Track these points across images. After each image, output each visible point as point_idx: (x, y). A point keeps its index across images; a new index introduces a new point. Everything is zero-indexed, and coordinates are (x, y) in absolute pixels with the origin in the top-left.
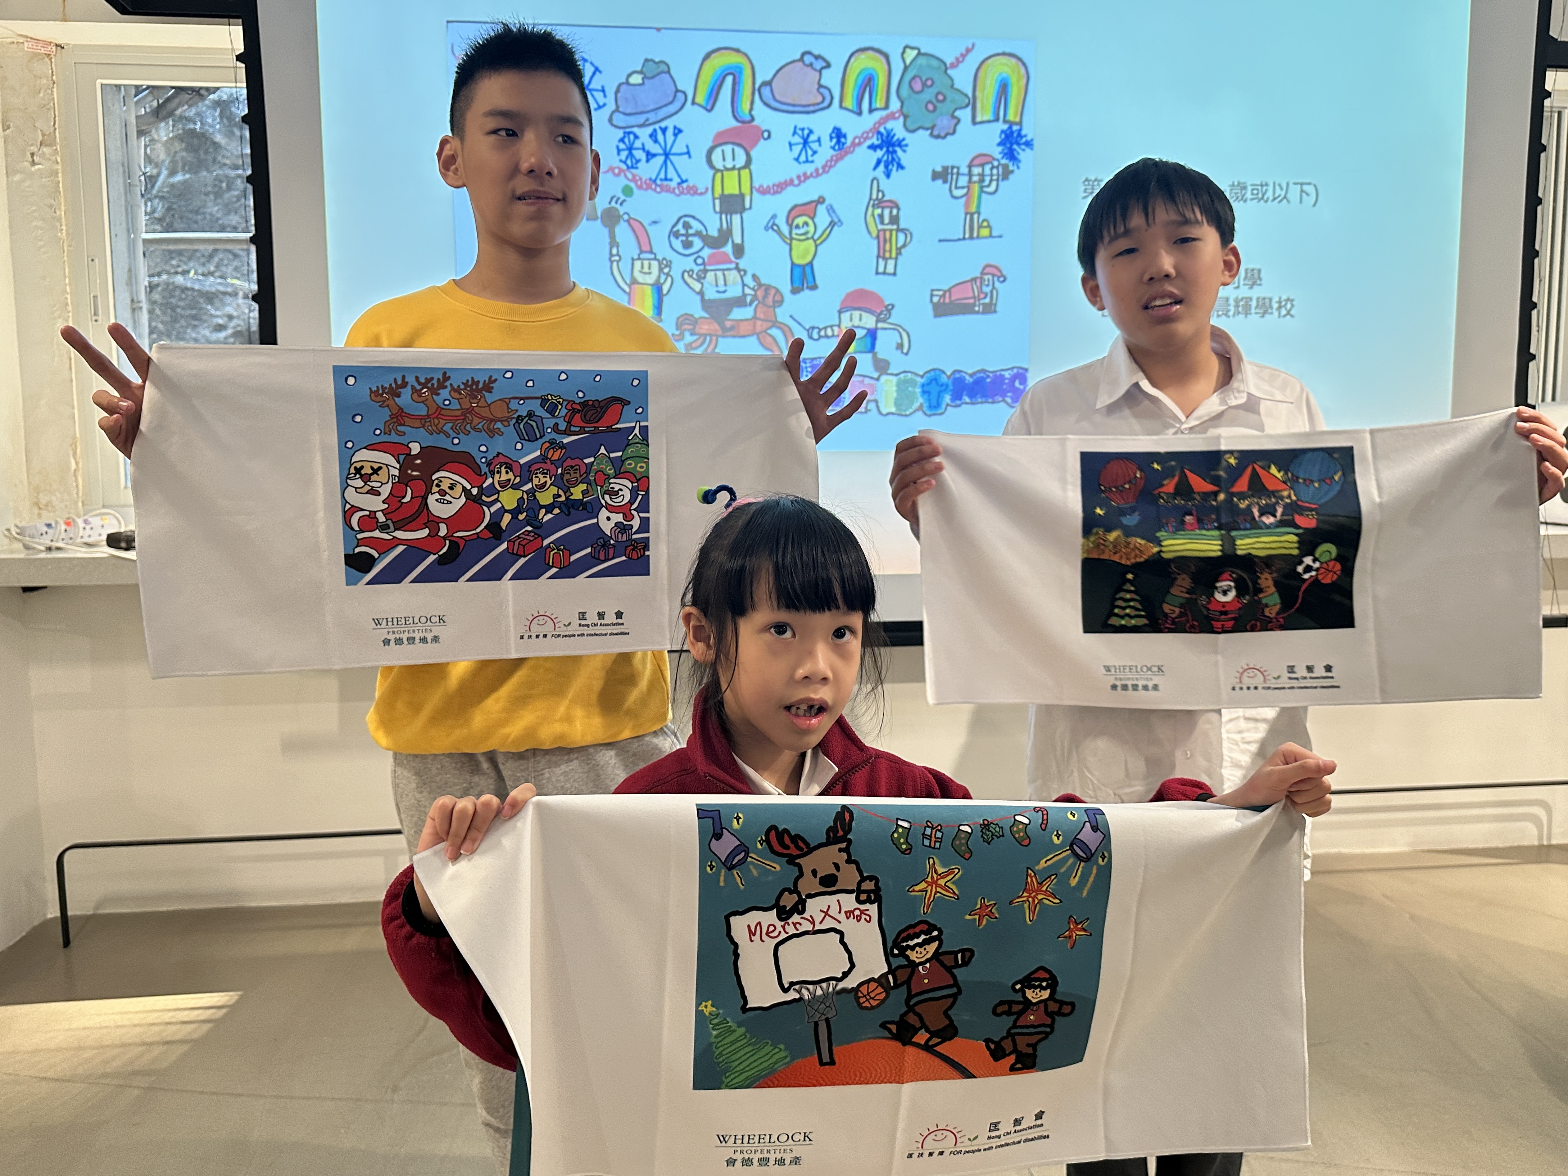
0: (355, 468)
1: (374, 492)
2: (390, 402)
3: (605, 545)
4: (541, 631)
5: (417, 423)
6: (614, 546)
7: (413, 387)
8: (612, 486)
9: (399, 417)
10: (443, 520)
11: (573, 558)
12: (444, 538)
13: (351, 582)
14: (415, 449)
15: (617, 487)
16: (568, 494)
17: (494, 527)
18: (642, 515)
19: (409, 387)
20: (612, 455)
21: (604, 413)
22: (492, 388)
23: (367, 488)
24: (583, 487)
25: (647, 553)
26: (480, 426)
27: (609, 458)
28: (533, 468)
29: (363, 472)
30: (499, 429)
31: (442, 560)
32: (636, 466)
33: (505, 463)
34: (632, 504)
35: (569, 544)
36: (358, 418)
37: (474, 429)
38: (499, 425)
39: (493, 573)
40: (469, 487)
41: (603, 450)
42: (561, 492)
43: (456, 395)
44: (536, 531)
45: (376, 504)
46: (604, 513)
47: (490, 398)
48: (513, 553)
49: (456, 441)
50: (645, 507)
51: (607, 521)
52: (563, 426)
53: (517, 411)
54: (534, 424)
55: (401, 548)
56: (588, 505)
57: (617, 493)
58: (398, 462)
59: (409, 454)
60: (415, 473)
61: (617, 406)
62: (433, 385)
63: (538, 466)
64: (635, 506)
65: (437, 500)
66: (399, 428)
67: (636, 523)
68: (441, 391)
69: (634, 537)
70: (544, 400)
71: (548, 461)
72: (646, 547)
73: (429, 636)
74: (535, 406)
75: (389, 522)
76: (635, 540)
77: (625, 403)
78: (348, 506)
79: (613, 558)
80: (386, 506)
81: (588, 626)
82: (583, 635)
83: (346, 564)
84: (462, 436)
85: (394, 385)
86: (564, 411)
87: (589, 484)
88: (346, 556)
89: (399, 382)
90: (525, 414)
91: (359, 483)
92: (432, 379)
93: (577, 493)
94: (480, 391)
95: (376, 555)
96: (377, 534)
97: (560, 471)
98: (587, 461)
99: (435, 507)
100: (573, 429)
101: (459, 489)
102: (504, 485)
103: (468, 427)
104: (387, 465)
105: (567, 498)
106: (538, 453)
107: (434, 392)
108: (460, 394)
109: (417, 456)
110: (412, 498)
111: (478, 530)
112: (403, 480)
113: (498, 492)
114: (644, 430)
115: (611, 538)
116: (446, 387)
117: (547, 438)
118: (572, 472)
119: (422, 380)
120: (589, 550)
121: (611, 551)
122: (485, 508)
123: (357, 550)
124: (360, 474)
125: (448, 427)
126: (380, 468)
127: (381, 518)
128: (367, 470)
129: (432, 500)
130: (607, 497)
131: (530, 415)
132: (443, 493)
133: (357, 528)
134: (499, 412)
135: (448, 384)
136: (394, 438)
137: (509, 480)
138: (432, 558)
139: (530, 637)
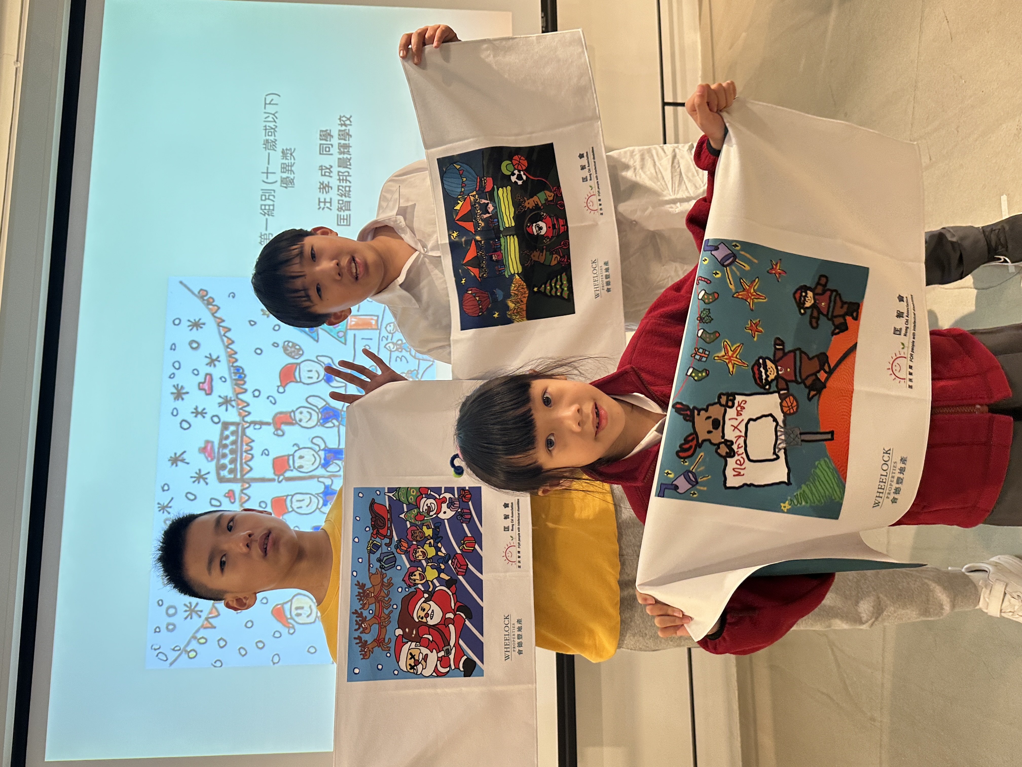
0: (410, 669)
1: (426, 658)
2: (370, 647)
3: (462, 515)
4: (515, 555)
5: (383, 630)
6: (462, 509)
7: (361, 633)
8: (424, 510)
9: (380, 642)
10: (444, 615)
11: (469, 535)
12: (455, 615)
13: (481, 674)
14: (399, 632)
15: (426, 507)
16: (429, 538)
17: (448, 584)
18: (443, 492)
19: (361, 635)
20: (405, 510)
21: (379, 514)
22: (362, 584)
23: (423, 662)
24: (425, 528)
25: (467, 488)
26: (386, 592)
27: (407, 512)
28: (412, 559)
29: (413, 664)
30: (388, 580)
31: (469, 617)
32: (413, 495)
33: (409, 575)
34: (436, 498)
35: (461, 538)
36: (380, 667)
37: (388, 595)
38: (385, 580)
39: (478, 585)
40: (423, 599)
41: (402, 516)
42: (428, 542)
43: (367, 606)
44: (452, 557)
45: (433, 657)
46: (441, 515)
47: (368, 585)
48: (465, 572)
49: (395, 607)
50: (438, 490)
51: (447, 514)
52: (387, 541)
53: (377, 569)
54: (385, 558)
55: (461, 642)
56: (436, 525)
57: (429, 507)
58: (407, 642)
59: (402, 635)
60: (414, 632)
61: (375, 507)
62: (360, 620)
63: (411, 556)
64: (438, 497)
65: (431, 619)
66: (386, 641)
67: (448, 496)
68: (364, 616)
69: (456, 496)
70: (371, 552)
71: (408, 550)
72: (463, 489)
73: (517, 625)
74: (374, 557)
75: (444, 649)
76: (459, 496)
77: (373, 502)
78: (434, 674)
79: (470, 510)
80: (434, 650)
81: (513, 525)
82: (519, 528)
83: (470, 676)
84: (392, 603)
85: (360, 645)
86: (378, 539)
87: (423, 525)
88: (465, 676)
89: (358, 641)
90: (379, 564)
91: (420, 667)
92: (356, 621)
93: (428, 532)
94: (364, 592)
95: (465, 657)
96: (452, 657)
97: (414, 543)
98: (409, 526)
99: (435, 620)
100: (389, 534)
101: (425, 606)
102: (422, 577)
103: (387, 599)
104: (409, 650)
105: (432, 538)
106: (403, 556)
107: (364, 620)
108: (366, 603)
109: (404, 631)
110: (430, 634)
111: (450, 593)
112: (418, 640)
113: (427, 581)
114: (390, 490)
115: (457, 511)
116: (361, 612)
117: (394, 550)
118: (415, 535)
119: (357, 627)
120: (464, 525)
121: (465, 511)
122: (436, 589)
123: (462, 669)
124: (414, 666)
125: (386, 612)
126: (411, 654)
127: (442, 654)
128: (412, 662)
129: (431, 622)
130: (431, 513)
131: (379, 560)
132: (427, 615)
133: (448, 669)
134: (378, 579)
135: (359, 611)
136: (392, 645)
137: (420, 574)
138: (467, 623)
139: (519, 562)
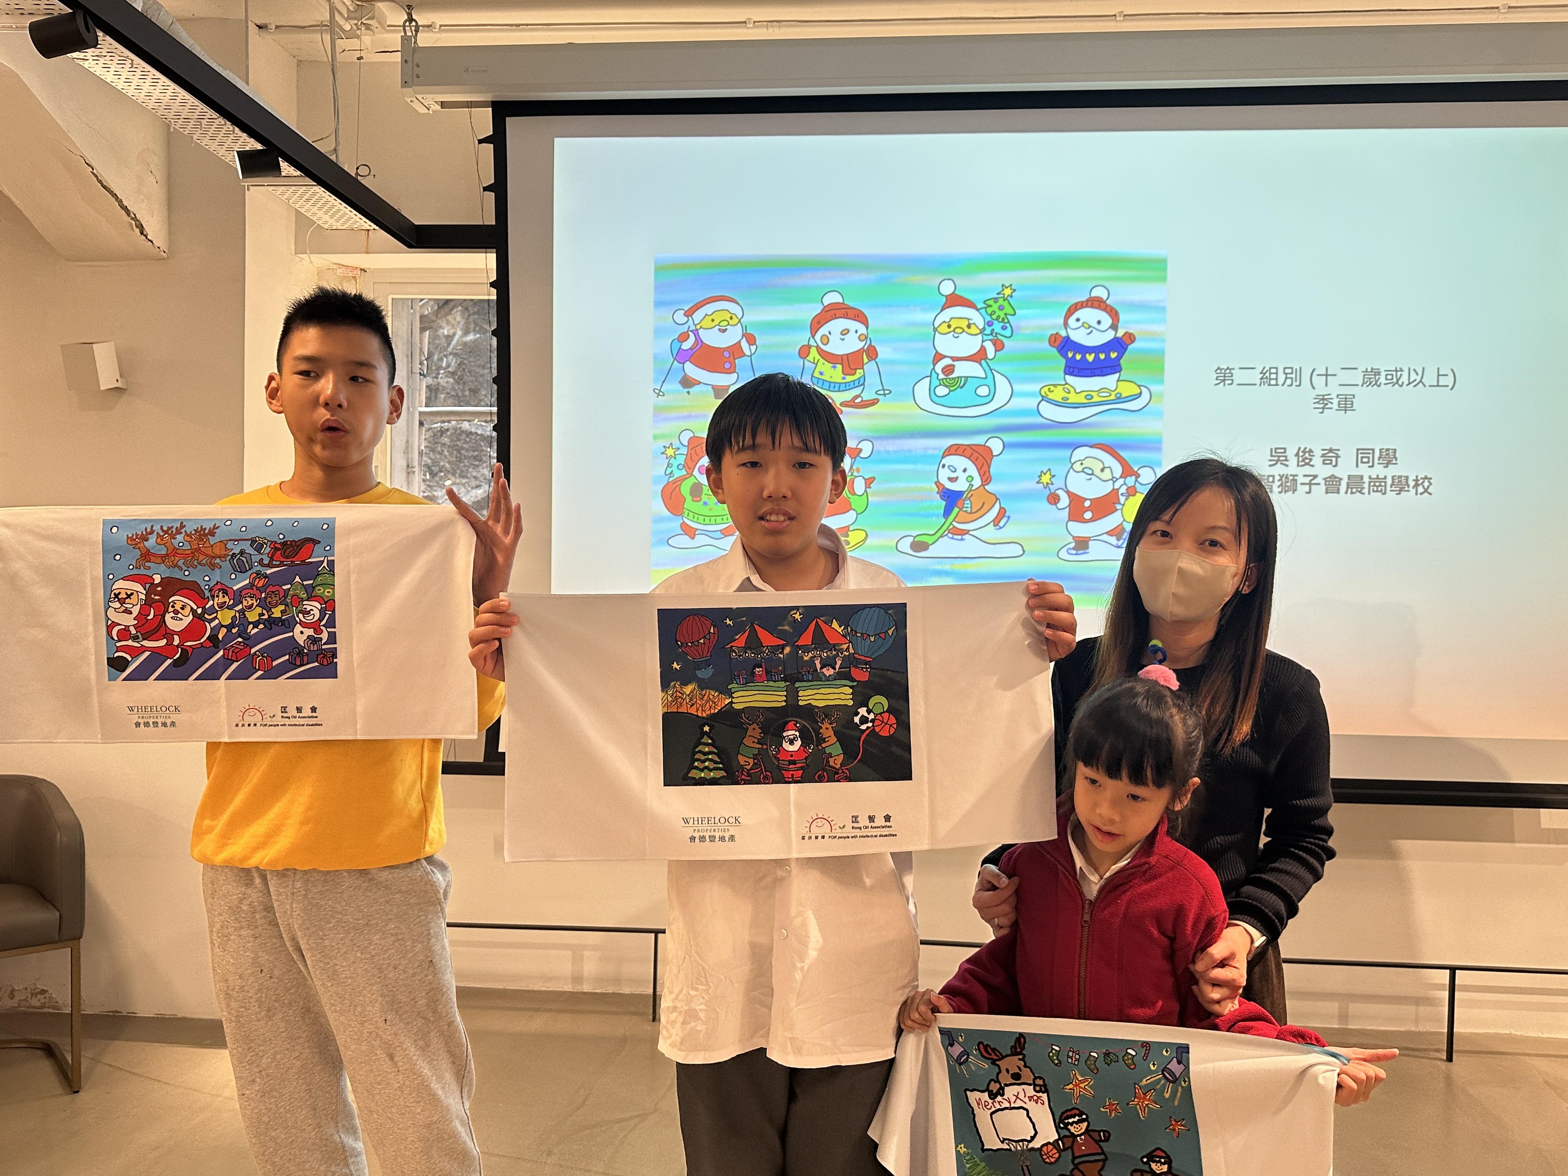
0: (115, 594)
1: (128, 612)
2: (141, 545)
3: (300, 653)
4: (252, 720)
5: (159, 560)
6: (307, 654)
7: (158, 534)
8: (305, 607)
9: (147, 556)
10: (177, 633)
11: (275, 663)
12: (178, 646)
13: (112, 678)
14: (157, 579)
15: (309, 608)
16: (270, 613)
17: (213, 638)
18: (329, 630)
19: (155, 534)
20: (305, 583)
21: (300, 549)
22: (215, 533)
23: (123, 609)
24: (282, 607)
25: (335, 660)
26: (204, 562)
27: (303, 585)
28: (243, 594)
29: (120, 597)
30: (218, 564)
31: (176, 664)
32: (324, 591)
33: (223, 589)
34: (321, 621)
35: (272, 653)
36: (118, 557)
37: (199, 563)
38: (218, 561)
39: (212, 675)
40: (195, 607)
41: (297, 579)
42: (265, 612)
43: (188, 539)
44: (246, 642)
45: (129, 621)
46: (298, 628)
47: (212, 540)
48: (228, 659)
49: (187, 573)
50: (331, 623)
51: (301, 634)
52: (266, 562)
53: (232, 549)
54: (244, 559)
55: (147, 654)
56: (286, 622)
57: (309, 612)
58: (145, 589)
59: (152, 584)
60: (157, 597)
61: (310, 545)
62: (172, 531)
63: (247, 591)
64: (322, 623)
65: (172, 618)
66: (146, 564)
67: (325, 636)
68: (178, 536)
69: (324, 647)
70: (253, 541)
71: (255, 588)
72: (334, 655)
73: (168, 722)
74: (246, 546)
75: (139, 634)
76: (323, 650)
77: (316, 542)
78: (110, 622)
79: (308, 664)
80: (136, 622)
83: (108, 664)
84: (191, 569)
85: (144, 533)
86: (268, 549)
87: (287, 605)
88: (108, 658)
89: (149, 530)
90: (238, 552)
91: (117, 605)
92: (172, 527)
93: (277, 613)
94: (206, 535)
95: (130, 659)
96: (130, 643)
97: (263, 595)
98: (285, 587)
99: (171, 623)
100: (274, 563)
101: (188, 609)
102: (222, 606)
103: (195, 563)
104: (137, 592)
105: (269, 616)
106: (247, 582)
107: (173, 537)
108: (191, 538)
109: (158, 585)
110: (154, 616)
111: (202, 641)
112: (148, 603)
113: (217, 612)
114: (331, 564)
115: (304, 647)
116: (182, 533)
117: (254, 570)
118: (273, 596)
119: (165, 528)
120: (287, 657)
121: (305, 658)
122: (207, 624)
123: (116, 655)
124: (118, 598)
125: (180, 563)
126: (132, 594)
127: (133, 631)
128: (123, 595)
129: (168, 617)
130: (301, 616)
131: (242, 552)
132: (176, 612)
133: (116, 638)
134: (217, 551)
135: (183, 530)
136: (142, 571)
137: (225, 602)
138: (169, 661)
139: (243, 725)
